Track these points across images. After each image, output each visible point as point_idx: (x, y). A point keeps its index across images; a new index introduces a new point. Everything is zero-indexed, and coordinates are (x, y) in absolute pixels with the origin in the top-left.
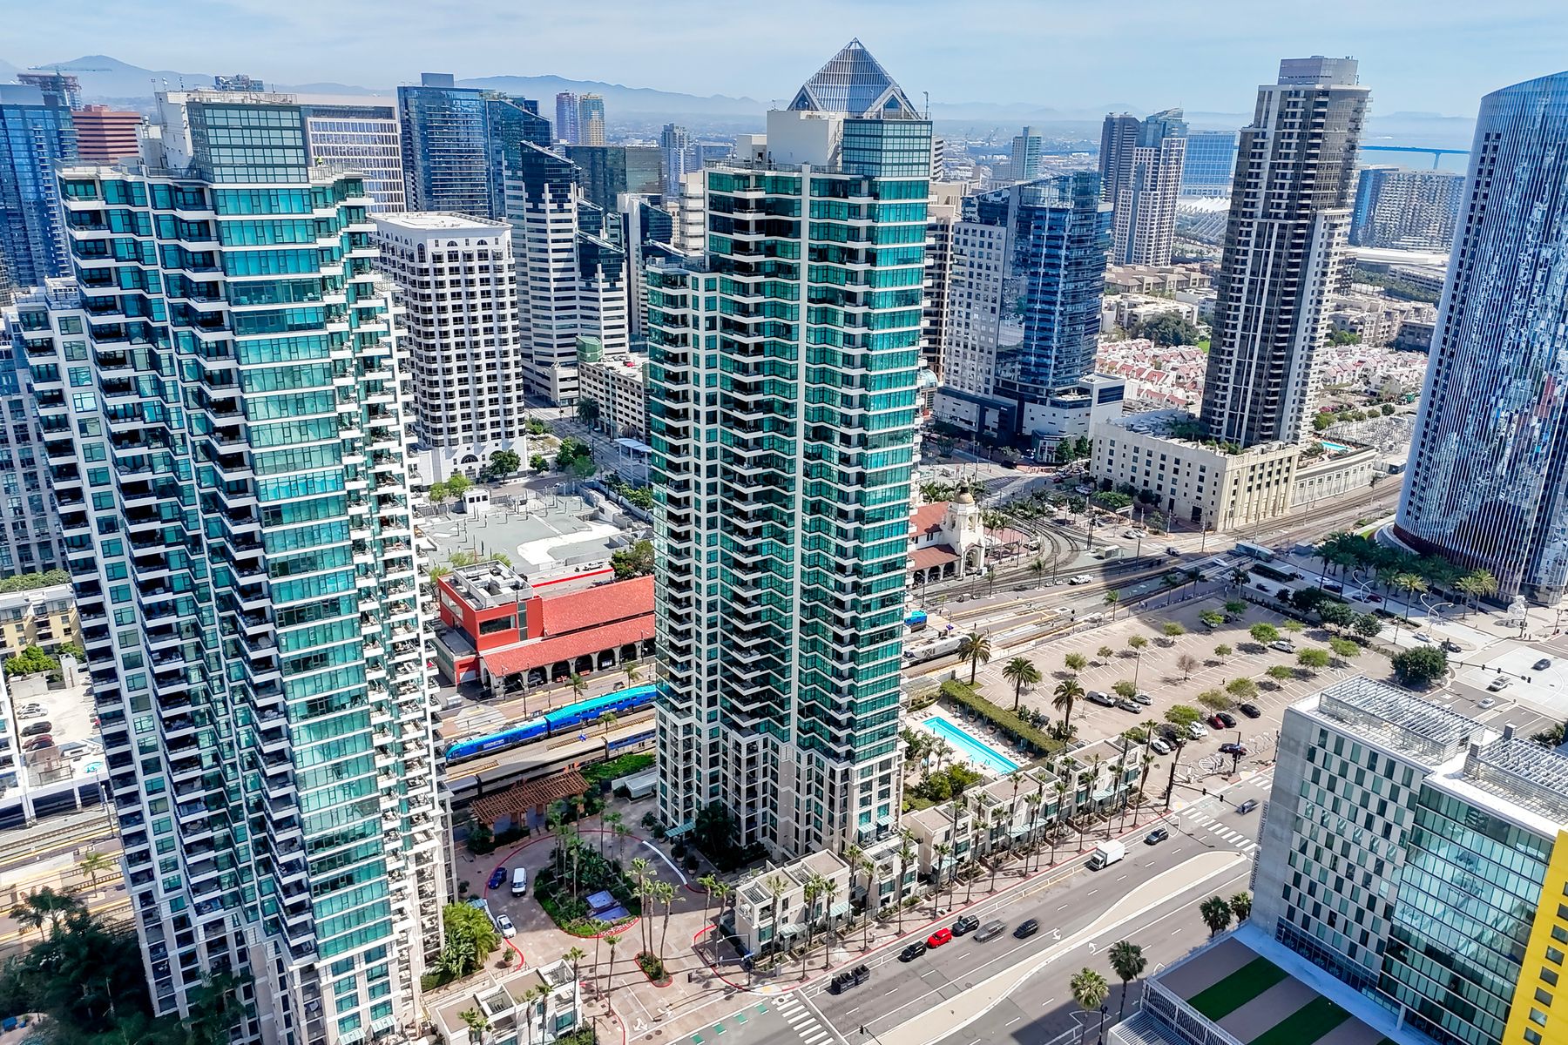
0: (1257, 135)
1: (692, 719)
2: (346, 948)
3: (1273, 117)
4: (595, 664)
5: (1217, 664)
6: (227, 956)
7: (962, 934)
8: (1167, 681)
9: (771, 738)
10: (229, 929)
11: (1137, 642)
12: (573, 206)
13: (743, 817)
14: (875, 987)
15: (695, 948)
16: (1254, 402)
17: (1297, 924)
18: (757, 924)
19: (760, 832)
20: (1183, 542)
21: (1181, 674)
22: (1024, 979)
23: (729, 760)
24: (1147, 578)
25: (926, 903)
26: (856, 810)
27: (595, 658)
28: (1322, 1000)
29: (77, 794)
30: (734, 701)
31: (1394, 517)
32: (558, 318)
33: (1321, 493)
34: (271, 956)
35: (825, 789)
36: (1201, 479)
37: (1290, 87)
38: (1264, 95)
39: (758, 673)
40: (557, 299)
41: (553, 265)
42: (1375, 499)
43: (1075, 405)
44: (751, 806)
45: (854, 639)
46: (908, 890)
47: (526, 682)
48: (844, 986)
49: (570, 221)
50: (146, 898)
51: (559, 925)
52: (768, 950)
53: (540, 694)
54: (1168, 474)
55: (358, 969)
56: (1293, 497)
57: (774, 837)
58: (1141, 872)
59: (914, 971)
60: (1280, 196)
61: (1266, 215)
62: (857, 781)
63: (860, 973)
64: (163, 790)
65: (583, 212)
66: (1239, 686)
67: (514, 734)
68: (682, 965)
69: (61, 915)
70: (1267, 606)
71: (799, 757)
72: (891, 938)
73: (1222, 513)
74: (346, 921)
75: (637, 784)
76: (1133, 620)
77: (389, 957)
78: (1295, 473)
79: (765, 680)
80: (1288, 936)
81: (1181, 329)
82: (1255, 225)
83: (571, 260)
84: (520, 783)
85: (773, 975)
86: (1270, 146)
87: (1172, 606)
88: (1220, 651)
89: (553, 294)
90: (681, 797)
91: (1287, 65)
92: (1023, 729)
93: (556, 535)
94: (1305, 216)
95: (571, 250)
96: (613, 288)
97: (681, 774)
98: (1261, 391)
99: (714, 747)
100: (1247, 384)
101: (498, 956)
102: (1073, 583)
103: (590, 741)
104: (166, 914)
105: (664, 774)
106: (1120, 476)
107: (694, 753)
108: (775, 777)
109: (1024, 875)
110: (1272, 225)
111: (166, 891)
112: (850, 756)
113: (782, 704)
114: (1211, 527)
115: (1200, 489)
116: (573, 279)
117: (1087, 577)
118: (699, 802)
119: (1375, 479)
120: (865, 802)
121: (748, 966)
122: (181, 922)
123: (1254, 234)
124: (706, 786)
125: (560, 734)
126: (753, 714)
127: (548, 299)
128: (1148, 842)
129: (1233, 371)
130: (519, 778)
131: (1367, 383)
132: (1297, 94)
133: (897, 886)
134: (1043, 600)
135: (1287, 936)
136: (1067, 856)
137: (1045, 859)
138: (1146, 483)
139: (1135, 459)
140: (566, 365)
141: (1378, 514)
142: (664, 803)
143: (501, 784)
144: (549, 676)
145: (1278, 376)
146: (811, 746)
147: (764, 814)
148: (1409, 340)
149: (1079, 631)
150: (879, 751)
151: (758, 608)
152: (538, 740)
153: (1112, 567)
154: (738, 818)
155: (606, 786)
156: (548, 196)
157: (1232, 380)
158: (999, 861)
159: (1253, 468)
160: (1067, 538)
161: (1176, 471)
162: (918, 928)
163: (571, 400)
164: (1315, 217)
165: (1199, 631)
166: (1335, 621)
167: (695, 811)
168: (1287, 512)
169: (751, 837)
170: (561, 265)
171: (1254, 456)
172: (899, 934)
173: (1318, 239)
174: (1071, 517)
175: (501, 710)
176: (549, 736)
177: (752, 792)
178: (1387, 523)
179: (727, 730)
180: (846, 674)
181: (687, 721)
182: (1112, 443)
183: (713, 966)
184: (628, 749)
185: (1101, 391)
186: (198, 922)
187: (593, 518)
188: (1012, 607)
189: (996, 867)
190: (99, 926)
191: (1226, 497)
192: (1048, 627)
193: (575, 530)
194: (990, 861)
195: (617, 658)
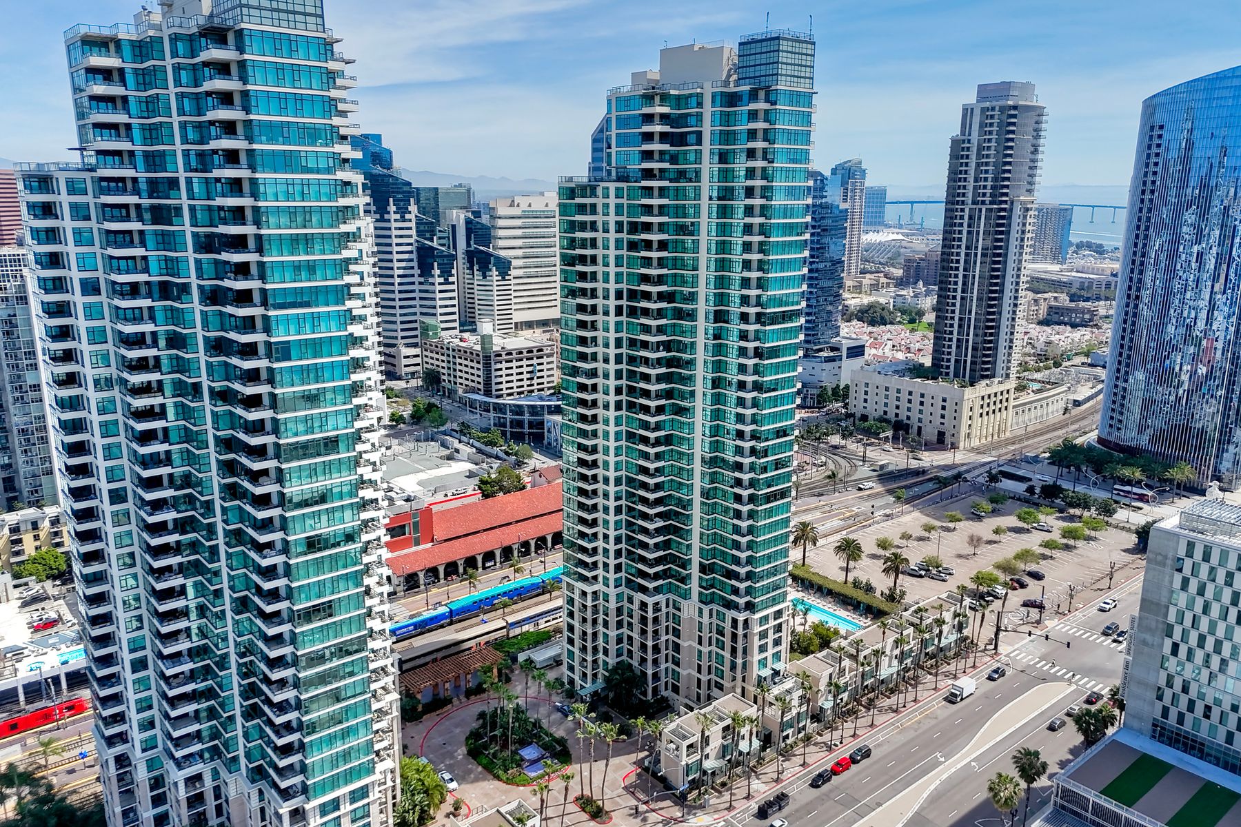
0: (964, 142)
1: (599, 587)
2: (333, 789)
3: (976, 127)
4: (480, 564)
5: (995, 542)
6: (204, 813)
7: (858, 762)
8: (960, 556)
9: (672, 597)
10: (208, 783)
11: (929, 529)
12: (412, 216)
13: (650, 672)
14: (797, 811)
15: (625, 788)
16: (974, 349)
17: (1172, 719)
18: (685, 760)
19: (663, 687)
20: (936, 458)
21: (971, 550)
22: (925, 796)
23: (635, 621)
24: (917, 484)
25: (819, 739)
26: (756, 657)
27: (480, 559)
28: (1209, 787)
29: (21, 691)
30: (640, 566)
31: (1096, 432)
32: (401, 307)
33: (1032, 419)
34: (255, 803)
35: (727, 640)
36: (944, 408)
37: (987, 104)
38: (967, 112)
39: (661, 539)
40: (400, 292)
41: (396, 264)
42: (1073, 423)
43: (829, 360)
44: (655, 662)
45: (752, 499)
46: (804, 728)
47: (422, 582)
48: (770, 811)
49: (410, 228)
50: (122, 760)
51: (498, 778)
52: (695, 784)
53: (435, 591)
54: (916, 406)
55: (343, 810)
56: (1013, 422)
57: (676, 689)
58: (992, 704)
59: (827, 795)
60: (985, 187)
61: (974, 203)
62: (757, 629)
63: (780, 800)
64: (144, 648)
65: (419, 222)
66: (1024, 555)
67: (423, 621)
68: (617, 804)
69: (26, 790)
70: (1019, 499)
71: (701, 611)
72: (797, 769)
73: (962, 434)
74: (334, 761)
75: (541, 655)
76: (917, 514)
77: (371, 798)
78: (1012, 403)
79: (666, 545)
80: (1161, 733)
81: (885, 313)
82: (967, 211)
83: (411, 260)
84: (435, 660)
85: (702, 807)
86: (975, 150)
87: (945, 502)
88: (997, 531)
89: (397, 288)
90: (589, 658)
91: (982, 89)
92: (859, 595)
93: (422, 471)
94: (1005, 202)
95: (411, 252)
96: (447, 282)
97: (589, 638)
98: (980, 339)
99: (619, 611)
100: (968, 335)
101: (447, 807)
102: (860, 489)
103: (493, 623)
104: (142, 774)
105: (571, 641)
106: (874, 409)
107: (601, 617)
108: (677, 633)
109: (896, 711)
110: (980, 210)
111: (144, 751)
112: (750, 607)
113: (685, 564)
114: (954, 446)
115: (943, 417)
116: (413, 276)
117: (871, 484)
118: (605, 663)
119: (1066, 410)
120: (763, 649)
121: (681, 800)
122: (157, 783)
123: (966, 217)
124: (612, 647)
125: (460, 621)
126: (656, 576)
127: (393, 292)
128: (990, 678)
129: (956, 326)
130: (434, 656)
131: (1034, 347)
132: (993, 109)
133: (795, 724)
134: (841, 502)
135: (1161, 735)
136: (926, 694)
137: (910, 696)
138: (897, 415)
139: (886, 397)
140: (407, 345)
141: (1078, 434)
142: (571, 668)
143: (419, 662)
144: (442, 575)
145: (991, 327)
146: (712, 602)
147: (667, 669)
148: (1055, 318)
149: (878, 523)
150: (774, 601)
151: (661, 479)
152: (442, 627)
153: (886, 476)
154: (644, 674)
155: (515, 660)
156: (392, 208)
157: (955, 333)
158: (871, 701)
159: (983, 398)
160: (843, 457)
161: (922, 403)
162: (820, 760)
163: (413, 374)
164: (1012, 203)
165: (971, 519)
166: (1077, 506)
167: (601, 671)
168: (1008, 434)
169: (655, 690)
170: (403, 264)
171: (982, 388)
172: (804, 765)
173: (1016, 220)
174: (843, 443)
175: (404, 605)
176: (451, 623)
177: (656, 649)
178: (1092, 437)
179: (631, 593)
180: (745, 531)
181: (595, 588)
182: (867, 385)
183: (646, 803)
184: (525, 628)
185: (848, 349)
186: (178, 776)
187: (450, 458)
188: (816, 508)
189: (870, 705)
190: (63, 799)
191: (965, 422)
192: (851, 522)
193: (438, 467)
194: (864, 700)
195: (498, 559)
